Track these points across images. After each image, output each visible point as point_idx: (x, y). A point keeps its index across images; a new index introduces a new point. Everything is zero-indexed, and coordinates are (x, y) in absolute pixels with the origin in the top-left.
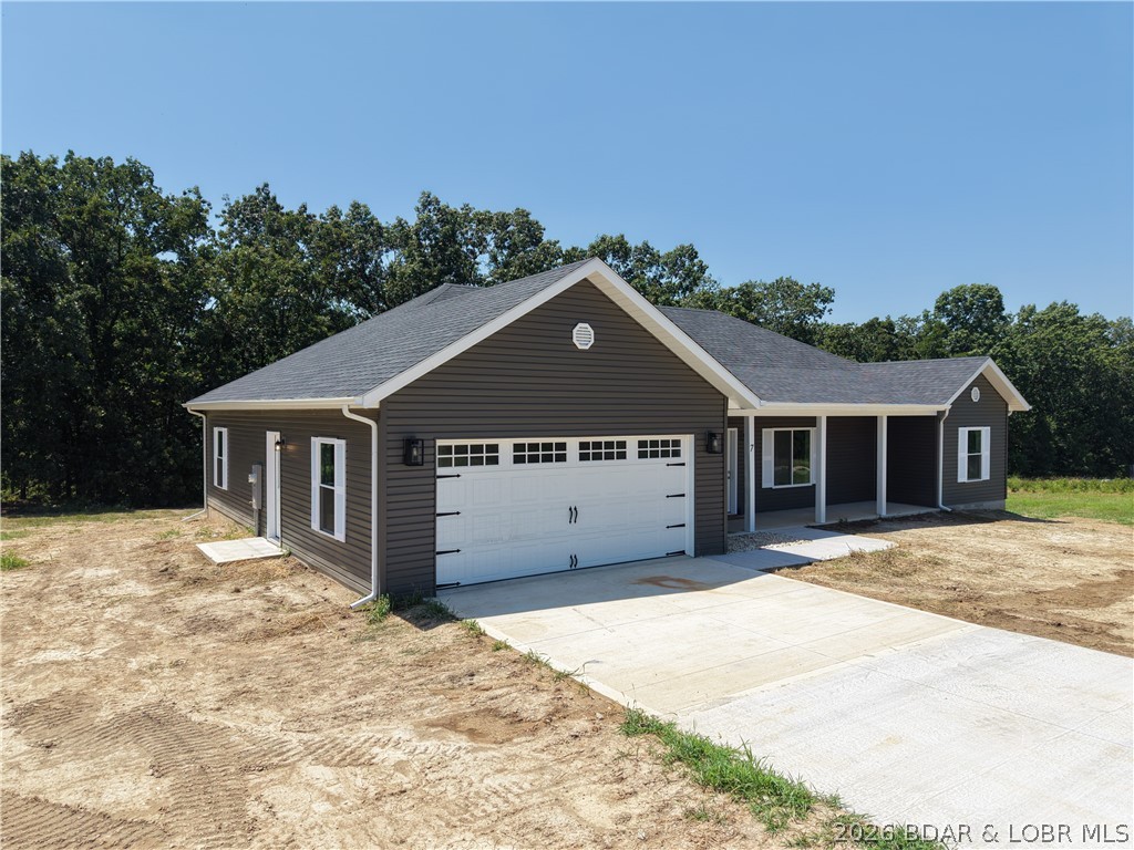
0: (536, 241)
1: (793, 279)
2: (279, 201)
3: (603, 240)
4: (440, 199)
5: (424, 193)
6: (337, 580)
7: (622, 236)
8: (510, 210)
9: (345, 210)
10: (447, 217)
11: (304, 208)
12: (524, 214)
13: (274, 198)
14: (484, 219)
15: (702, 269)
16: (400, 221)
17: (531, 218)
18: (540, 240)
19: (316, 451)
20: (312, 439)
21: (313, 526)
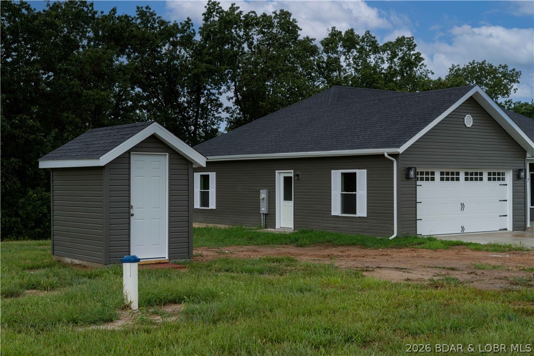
19: (336, 176)
20: (332, 171)
21: (333, 213)
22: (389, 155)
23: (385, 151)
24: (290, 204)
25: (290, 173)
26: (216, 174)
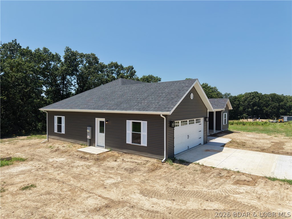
0: (97, 62)
1: (153, 75)
2: (20, 45)
3: (112, 63)
4: (71, 49)
5: (66, 47)
6: (140, 155)
7: (117, 62)
8: (90, 53)
9: (42, 49)
10: (74, 54)
11: (28, 48)
12: (94, 55)
13: (19, 44)
14: (83, 55)
15: (135, 72)
16: (56, 54)
17: (96, 56)
18: (98, 62)
19: (129, 124)
20: (127, 121)
21: (127, 142)
22: (163, 115)
23: (161, 113)
24: (103, 135)
25: (103, 120)
26: (65, 117)
